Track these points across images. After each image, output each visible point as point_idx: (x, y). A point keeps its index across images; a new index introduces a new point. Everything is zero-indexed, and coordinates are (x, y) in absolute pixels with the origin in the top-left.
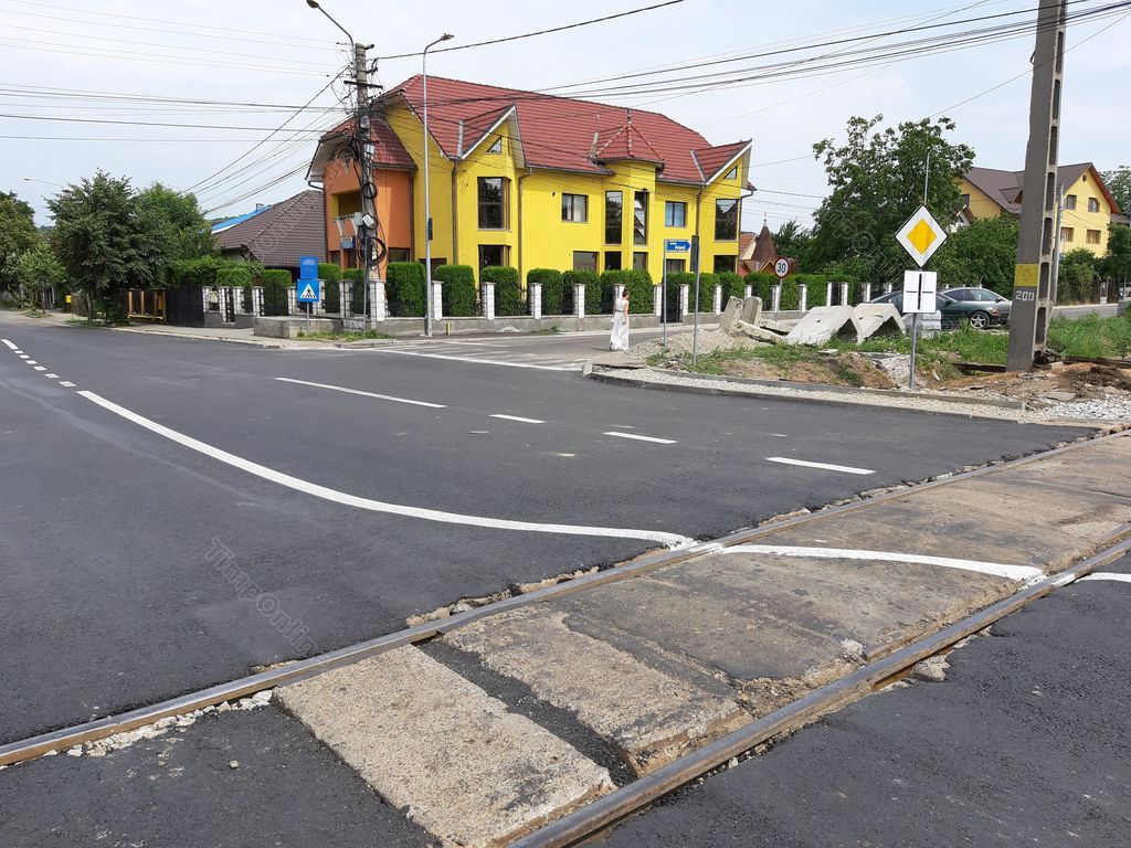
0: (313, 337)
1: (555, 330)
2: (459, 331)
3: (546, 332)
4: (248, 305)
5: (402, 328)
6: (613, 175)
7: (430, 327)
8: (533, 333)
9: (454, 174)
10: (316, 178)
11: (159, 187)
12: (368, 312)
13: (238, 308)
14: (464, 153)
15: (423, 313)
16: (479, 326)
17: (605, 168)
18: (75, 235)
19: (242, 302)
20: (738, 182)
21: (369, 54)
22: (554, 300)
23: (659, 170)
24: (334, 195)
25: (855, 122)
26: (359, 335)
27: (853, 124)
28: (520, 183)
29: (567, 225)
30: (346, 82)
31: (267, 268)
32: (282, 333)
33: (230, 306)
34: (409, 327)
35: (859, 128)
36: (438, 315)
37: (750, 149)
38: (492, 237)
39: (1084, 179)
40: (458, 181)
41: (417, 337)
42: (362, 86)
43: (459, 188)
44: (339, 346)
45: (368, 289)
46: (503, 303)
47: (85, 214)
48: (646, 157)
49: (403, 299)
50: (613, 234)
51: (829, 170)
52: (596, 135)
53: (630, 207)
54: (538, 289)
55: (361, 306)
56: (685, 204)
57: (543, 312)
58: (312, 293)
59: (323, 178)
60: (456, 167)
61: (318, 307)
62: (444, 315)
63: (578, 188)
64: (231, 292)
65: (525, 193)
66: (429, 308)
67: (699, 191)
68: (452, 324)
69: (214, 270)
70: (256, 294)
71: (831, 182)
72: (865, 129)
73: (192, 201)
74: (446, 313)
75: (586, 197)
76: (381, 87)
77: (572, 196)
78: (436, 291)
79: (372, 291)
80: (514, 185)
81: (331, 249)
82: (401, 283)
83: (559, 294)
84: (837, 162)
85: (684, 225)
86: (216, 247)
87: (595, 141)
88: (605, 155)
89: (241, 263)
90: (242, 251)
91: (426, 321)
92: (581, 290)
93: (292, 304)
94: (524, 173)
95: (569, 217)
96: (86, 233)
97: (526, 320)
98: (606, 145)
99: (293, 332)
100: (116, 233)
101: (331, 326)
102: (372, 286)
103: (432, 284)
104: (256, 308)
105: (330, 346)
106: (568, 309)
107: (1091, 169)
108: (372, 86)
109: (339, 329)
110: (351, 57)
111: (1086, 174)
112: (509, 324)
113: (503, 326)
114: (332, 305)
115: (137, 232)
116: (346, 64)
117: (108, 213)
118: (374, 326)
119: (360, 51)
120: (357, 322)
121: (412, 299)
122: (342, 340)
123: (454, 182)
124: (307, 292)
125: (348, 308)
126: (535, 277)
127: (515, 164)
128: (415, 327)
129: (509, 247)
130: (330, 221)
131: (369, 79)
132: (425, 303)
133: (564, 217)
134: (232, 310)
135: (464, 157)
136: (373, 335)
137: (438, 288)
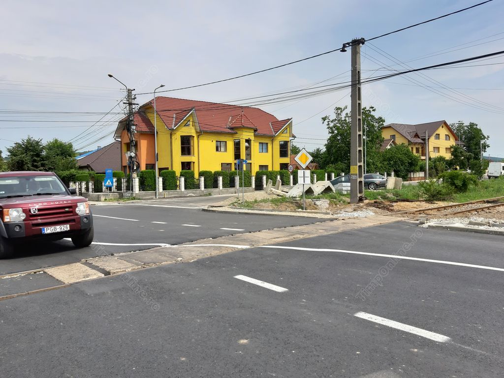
0: (110, 200)
1: (210, 194)
2: (170, 196)
3: (206, 195)
4: (87, 189)
5: (145, 195)
6: (236, 133)
7: (157, 195)
8: (201, 196)
9: (171, 135)
10: (117, 137)
11: (56, 141)
12: (132, 190)
13: (83, 190)
14: (175, 127)
15: (155, 189)
16: (178, 194)
17: (234, 130)
18: (18, 162)
19: (85, 188)
20: (288, 135)
21: (133, 93)
22: (209, 183)
23: (255, 131)
24: (124, 143)
25: (338, 109)
26: (129, 199)
27: (337, 110)
28: (198, 137)
29: (218, 153)
30: (124, 103)
31: (97, 173)
32: (98, 200)
33: (80, 189)
34: (149, 195)
35: (339, 111)
36: (161, 190)
37: (292, 122)
38: (187, 159)
39: (442, 127)
40: (173, 137)
41: (152, 199)
42: (130, 104)
43: (173, 140)
44: (119, 203)
45: (132, 181)
46: (188, 185)
47: (22, 153)
48: (249, 126)
49: (146, 184)
50: (237, 156)
51: (328, 128)
52: (231, 118)
53: (244, 145)
54: (202, 179)
55: (130, 188)
56: (267, 144)
57: (205, 188)
58: (110, 183)
59: (120, 137)
60: (172, 132)
61: (114, 189)
62: (163, 190)
63: (222, 138)
64: (81, 184)
65: (201, 141)
66: (157, 187)
67: (272, 138)
68: (167, 193)
69: (75, 175)
70: (90, 184)
71: (330, 133)
72: (341, 111)
73: (71, 146)
74: (164, 189)
75: (226, 142)
76: (138, 104)
77: (220, 141)
78: (160, 181)
79: (134, 181)
80: (196, 138)
81: (124, 165)
82: (145, 178)
83: (211, 180)
84: (332, 125)
85: (267, 152)
86: (77, 165)
87: (230, 120)
88: (233, 126)
89: (86, 171)
90: (88, 167)
91: (156, 193)
92: (221, 179)
93: (104, 188)
94: (200, 133)
95: (219, 150)
96: (23, 161)
97: (198, 191)
98: (233, 122)
99: (103, 198)
100: (35, 161)
101: (118, 196)
102: (134, 180)
103: (158, 178)
104: (90, 190)
105: (116, 204)
106: (216, 185)
107: (445, 123)
108: (134, 104)
109: (121, 197)
110: (126, 94)
111: (443, 125)
112: (190, 193)
113: (188, 193)
114: (119, 188)
115: (44, 160)
116: (124, 96)
117: (32, 153)
118: (134, 195)
119: (130, 91)
120: (128, 194)
121: (150, 184)
122: (121, 201)
123: (171, 138)
124: (108, 183)
125: (125, 188)
126: (201, 174)
127: (196, 129)
128: (152, 195)
129: (194, 163)
130: (123, 154)
131: (133, 102)
132: (155, 185)
133: (217, 150)
134: (81, 191)
135: (175, 128)
136: (134, 199)
137: (161, 179)
